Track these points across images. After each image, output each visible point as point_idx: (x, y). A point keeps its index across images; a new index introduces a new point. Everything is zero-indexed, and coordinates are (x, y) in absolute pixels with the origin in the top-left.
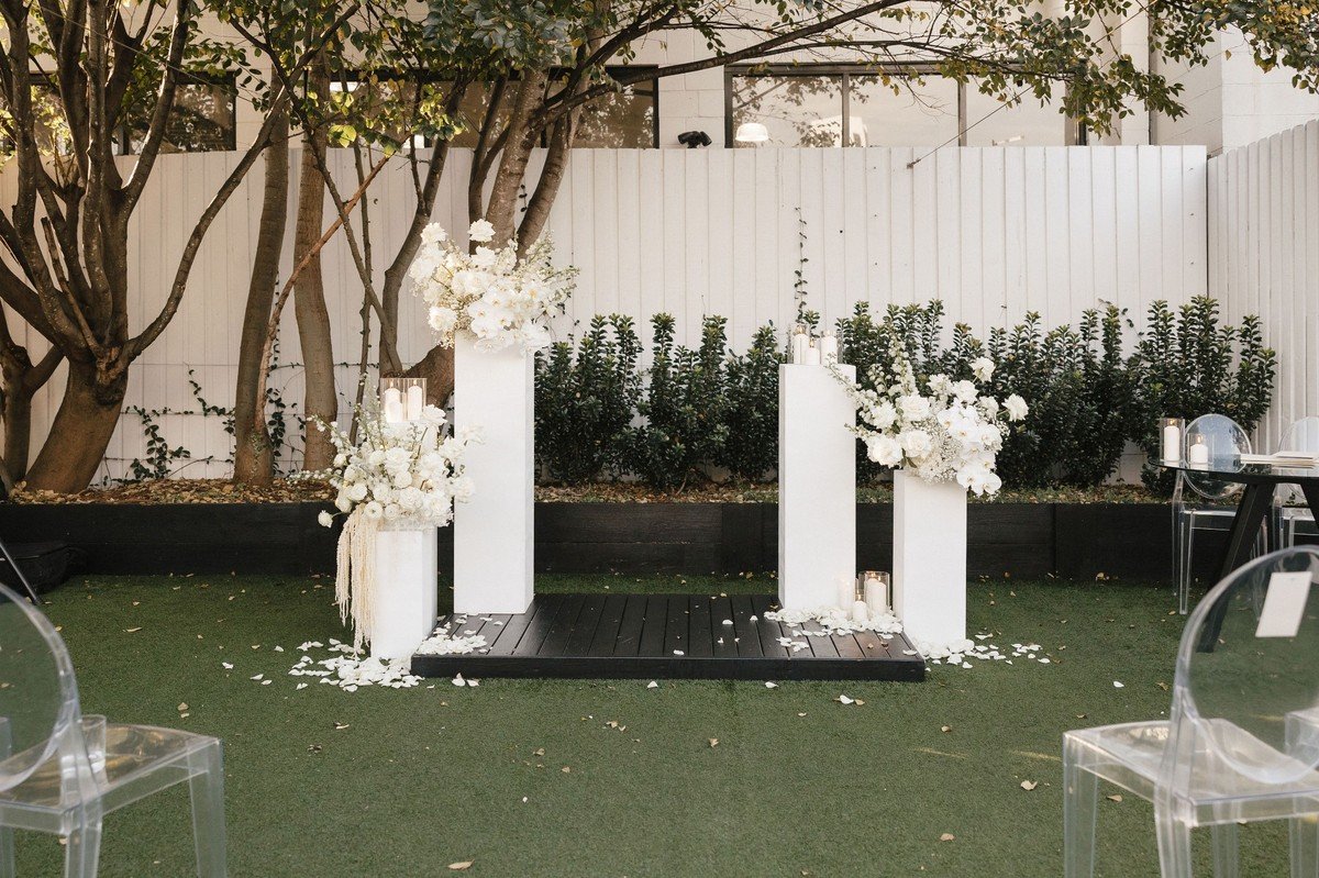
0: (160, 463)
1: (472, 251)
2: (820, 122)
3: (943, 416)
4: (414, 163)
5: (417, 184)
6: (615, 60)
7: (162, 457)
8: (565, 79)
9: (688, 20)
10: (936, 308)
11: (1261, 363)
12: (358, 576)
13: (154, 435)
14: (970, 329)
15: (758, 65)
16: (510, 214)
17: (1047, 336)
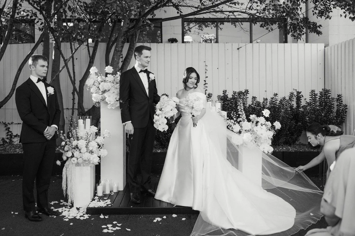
0: (10, 139)
1: (106, 76)
2: (209, 36)
3: (255, 128)
4: (88, 47)
5: (89, 54)
6: (150, 16)
7: (11, 137)
8: (135, 22)
9: (172, 4)
10: (247, 92)
11: (343, 108)
12: (69, 181)
13: (8, 130)
14: (256, 98)
15: (192, 18)
16: (118, 63)
17: (280, 100)
